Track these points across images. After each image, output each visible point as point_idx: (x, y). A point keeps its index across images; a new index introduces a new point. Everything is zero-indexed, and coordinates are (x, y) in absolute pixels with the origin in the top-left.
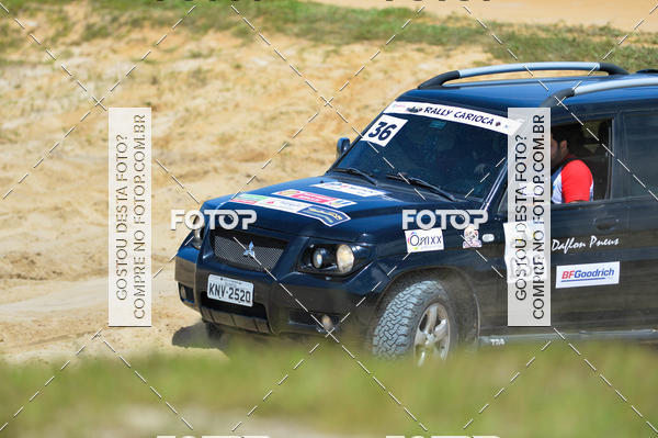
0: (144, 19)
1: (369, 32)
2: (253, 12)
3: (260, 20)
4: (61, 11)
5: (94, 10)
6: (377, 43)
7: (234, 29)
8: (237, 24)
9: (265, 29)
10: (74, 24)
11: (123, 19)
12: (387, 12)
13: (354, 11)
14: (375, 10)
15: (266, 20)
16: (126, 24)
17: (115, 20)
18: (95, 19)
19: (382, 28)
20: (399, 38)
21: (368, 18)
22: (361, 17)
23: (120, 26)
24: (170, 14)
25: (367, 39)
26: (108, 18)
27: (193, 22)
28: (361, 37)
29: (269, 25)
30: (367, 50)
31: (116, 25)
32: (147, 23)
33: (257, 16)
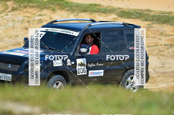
0: (28, 6)
1: (86, 10)
2: (56, 4)
3: (58, 7)
4: (6, 4)
5: (14, 3)
6: (88, 13)
7: (51, 9)
8: (52, 7)
9: (59, 9)
10: (9, 7)
11: (22, 6)
12: (91, 5)
13: (82, 4)
14: (88, 4)
15: (59, 7)
16: (22, 7)
17: (20, 6)
18: (15, 6)
19: (90, 9)
20: (94, 11)
21: (86, 6)
22: (84, 6)
23: (21, 7)
24: (34, 5)
25: (85, 12)
26: (18, 5)
27: (40, 7)
28: (84, 11)
29: (60, 8)
30: (85, 15)
31: (20, 7)
32: (28, 7)
33: (57, 5)
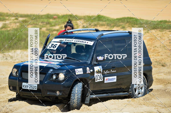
0: (98, 24)
1: (156, 27)
2: (126, 22)
3: (128, 24)
4: (76, 23)
5: (85, 22)
6: (159, 30)
7: (121, 27)
8: (122, 25)
9: (129, 26)
10: (80, 26)
11: (92, 24)
12: (161, 22)
13: (152, 21)
14: (158, 21)
15: (129, 24)
16: (93, 25)
17: (90, 24)
18: (85, 25)
19: (160, 26)
20: (165, 28)
21: (156, 23)
22: (154, 23)
23: (91, 26)
24: (104, 23)
25: (156, 29)
26: (88, 24)
27: (110, 25)
29: (130, 25)
30: (156, 32)
31: (90, 26)
32: (98, 25)
33: (127, 23)
